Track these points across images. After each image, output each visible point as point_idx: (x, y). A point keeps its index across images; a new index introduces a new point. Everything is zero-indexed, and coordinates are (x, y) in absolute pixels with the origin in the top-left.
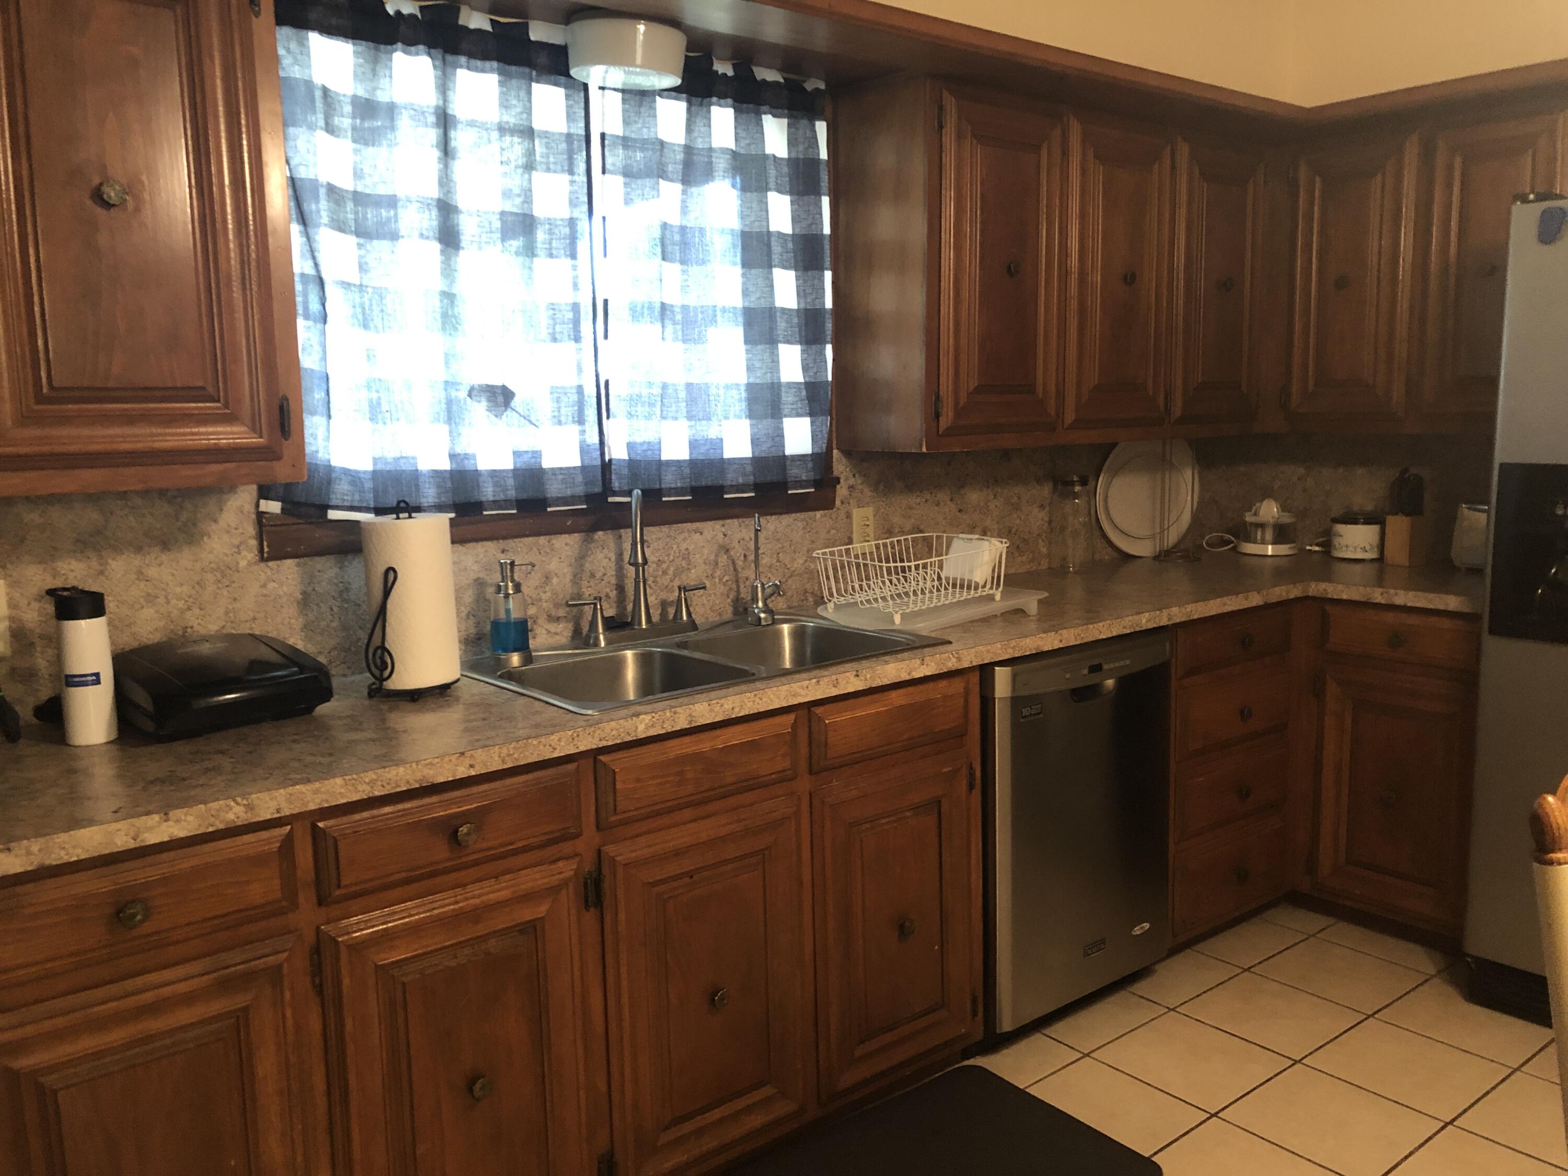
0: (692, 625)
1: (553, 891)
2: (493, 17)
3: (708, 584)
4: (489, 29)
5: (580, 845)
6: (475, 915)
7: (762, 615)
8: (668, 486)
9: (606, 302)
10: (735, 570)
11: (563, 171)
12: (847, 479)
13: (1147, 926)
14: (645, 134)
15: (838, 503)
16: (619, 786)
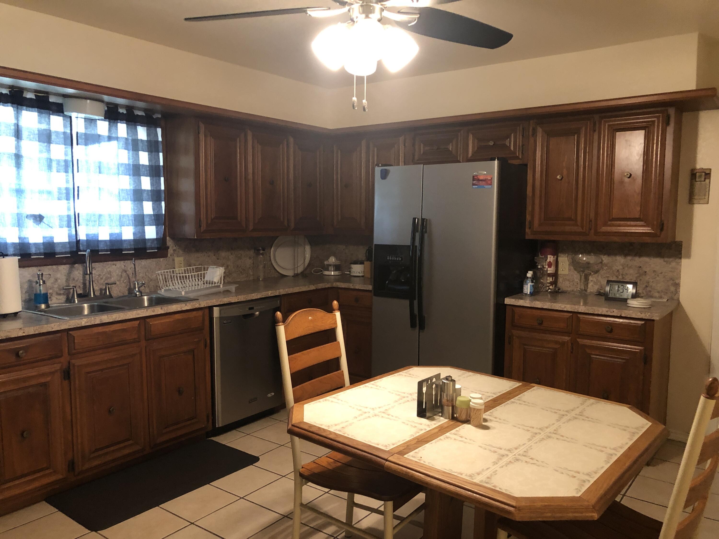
0: (111, 296)
1: (53, 373)
2: (36, 94)
3: (118, 283)
4: (34, 98)
5: (62, 359)
6: (25, 379)
7: (138, 293)
8: (101, 249)
9: (78, 187)
10: (129, 278)
11: (62, 144)
12: (172, 247)
13: (273, 394)
14: (93, 132)
15: (169, 255)
16: (76, 341)
